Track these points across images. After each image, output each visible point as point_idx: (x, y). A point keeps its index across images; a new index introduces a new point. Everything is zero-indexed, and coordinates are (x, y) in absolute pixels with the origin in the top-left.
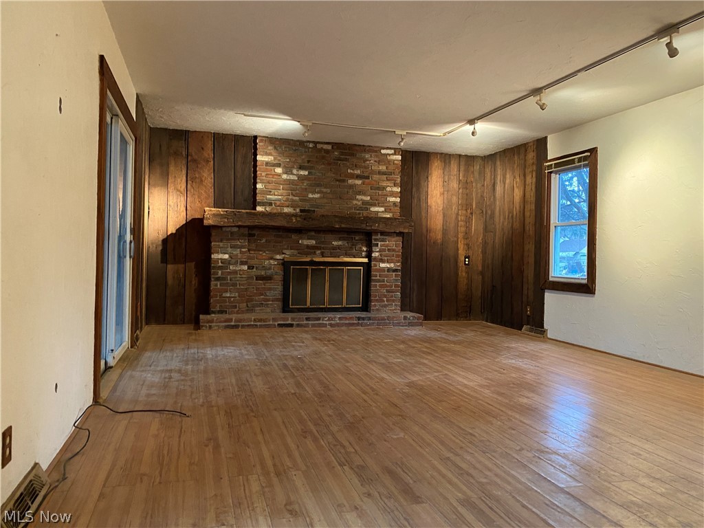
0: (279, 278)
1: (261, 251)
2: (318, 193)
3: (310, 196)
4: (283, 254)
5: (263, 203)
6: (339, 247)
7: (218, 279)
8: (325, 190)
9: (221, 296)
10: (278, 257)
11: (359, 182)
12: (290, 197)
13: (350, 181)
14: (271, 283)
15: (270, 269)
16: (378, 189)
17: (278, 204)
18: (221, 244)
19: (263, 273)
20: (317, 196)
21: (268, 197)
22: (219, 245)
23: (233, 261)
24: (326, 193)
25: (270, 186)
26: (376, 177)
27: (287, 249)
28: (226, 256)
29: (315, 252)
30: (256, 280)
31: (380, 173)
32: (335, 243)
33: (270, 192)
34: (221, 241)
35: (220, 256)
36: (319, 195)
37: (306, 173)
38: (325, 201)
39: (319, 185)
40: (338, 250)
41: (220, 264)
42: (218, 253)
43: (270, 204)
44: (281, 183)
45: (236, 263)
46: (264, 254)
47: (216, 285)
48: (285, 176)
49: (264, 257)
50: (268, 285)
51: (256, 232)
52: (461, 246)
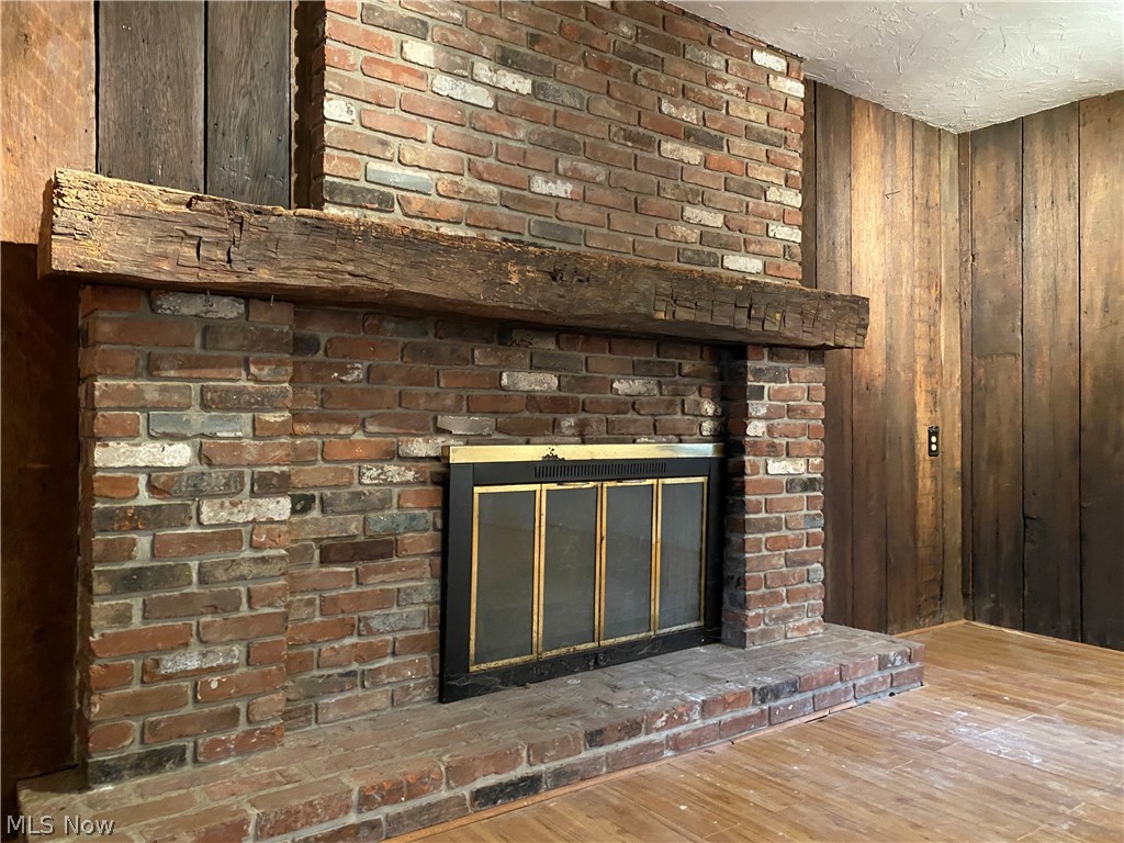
0: (421, 542)
1: (343, 421)
2: (566, 177)
3: (540, 185)
4: (440, 431)
5: (353, 192)
6: (632, 403)
7: (131, 582)
8: (588, 169)
9: (149, 674)
10: (420, 447)
11: (692, 155)
12: (467, 181)
13: (668, 147)
14: (389, 569)
15: (384, 504)
16: (745, 189)
17: (414, 208)
18: (151, 389)
19: (354, 527)
20: (562, 189)
21: (374, 165)
22: (139, 392)
23: (217, 476)
24: (591, 181)
25: (383, 119)
26: (740, 146)
27: (455, 411)
28: (179, 455)
29: (555, 425)
30: (324, 561)
31: (749, 132)
32: (621, 386)
33: (384, 144)
34: (151, 369)
35: (147, 453)
36: (569, 187)
37: (525, 86)
38: (589, 213)
39: (568, 146)
40: (631, 415)
41: (145, 499)
42: (130, 435)
43: (385, 204)
44: (431, 111)
45: (231, 488)
46: (359, 436)
47: (123, 617)
48: (443, 84)
49: (359, 452)
50: (375, 583)
51: (322, 331)
52: (921, 398)
